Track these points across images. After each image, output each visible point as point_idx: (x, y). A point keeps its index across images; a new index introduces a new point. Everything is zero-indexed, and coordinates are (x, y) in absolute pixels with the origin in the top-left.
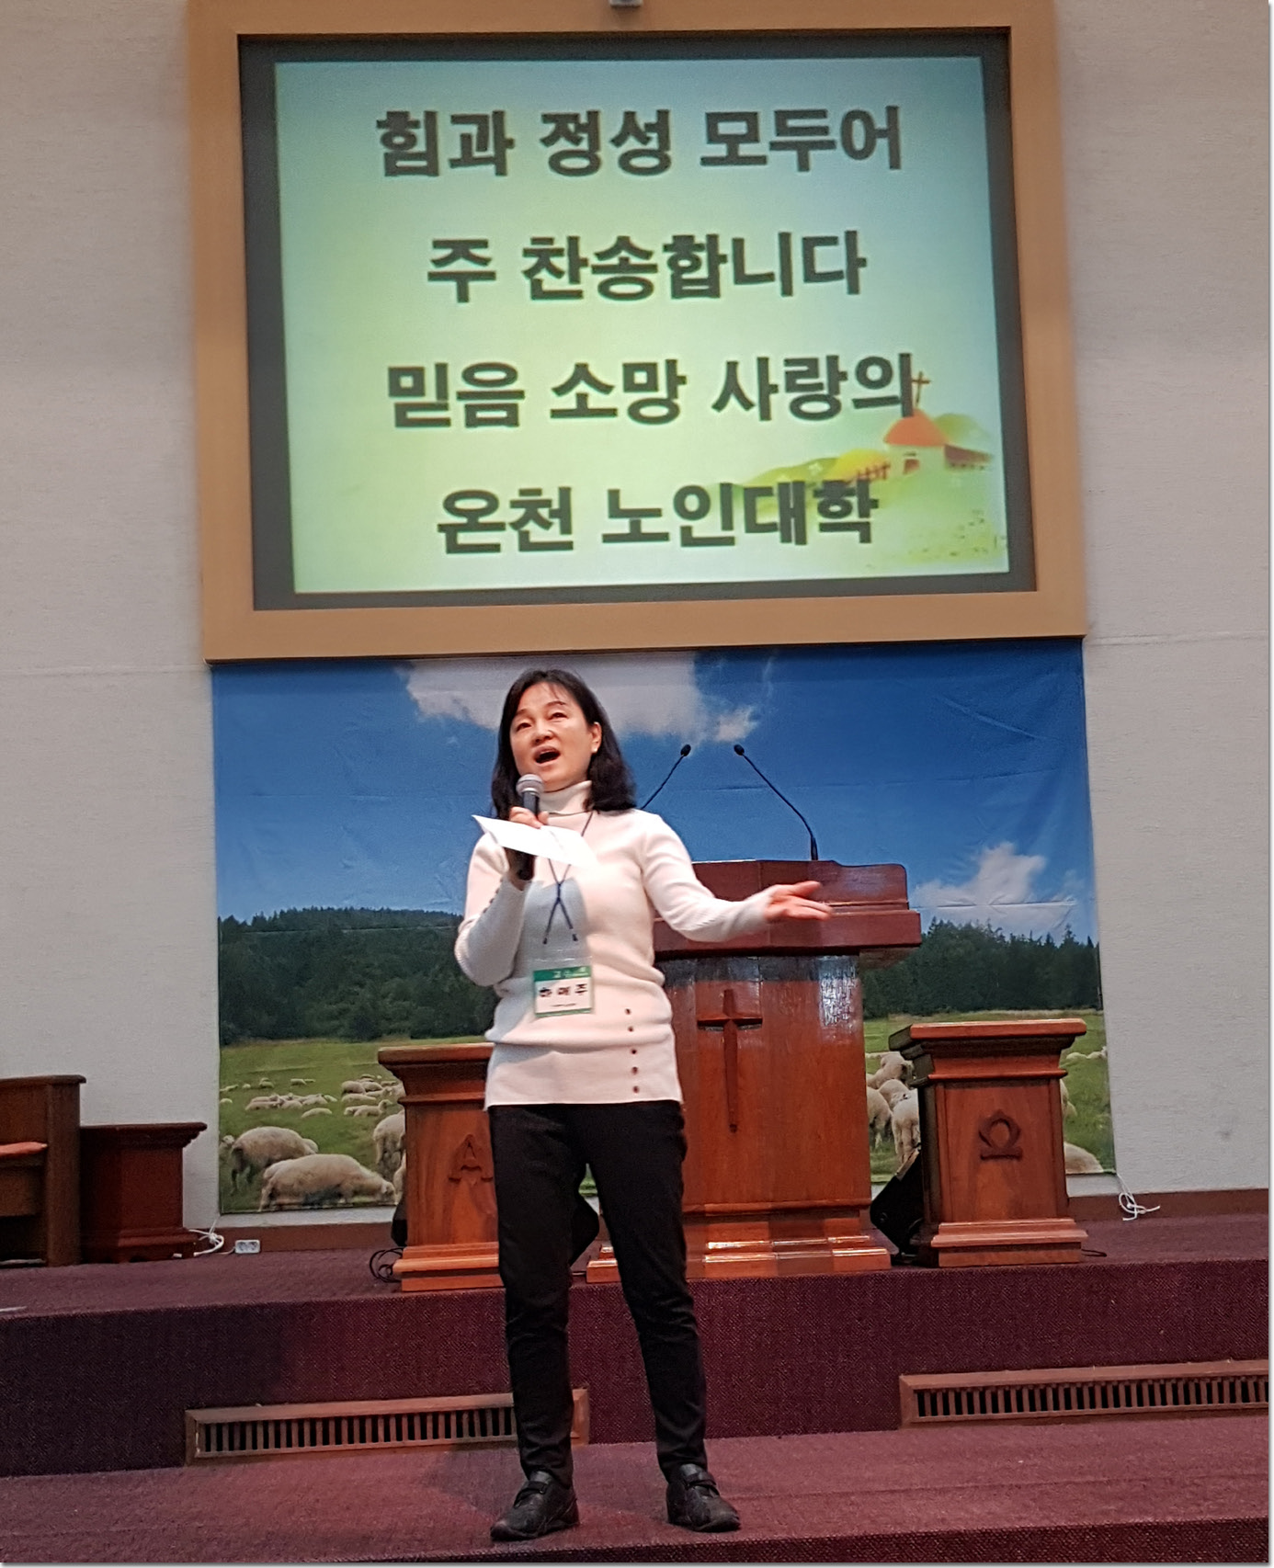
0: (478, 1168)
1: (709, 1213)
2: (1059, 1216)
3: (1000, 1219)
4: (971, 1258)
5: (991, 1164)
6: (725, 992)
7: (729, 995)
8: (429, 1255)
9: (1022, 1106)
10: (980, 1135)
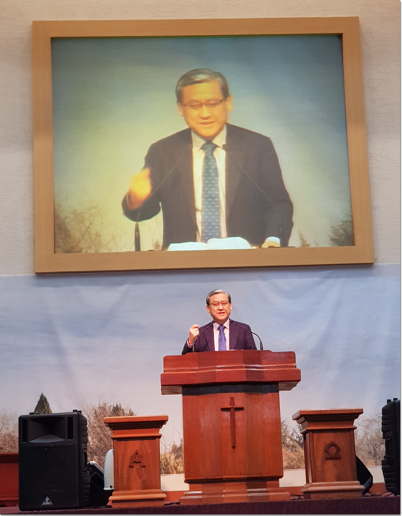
0: (140, 462)
1: (225, 479)
2: (354, 480)
3: (333, 481)
4: (322, 496)
5: (330, 461)
6: (231, 397)
7: (232, 399)
8: (122, 495)
9: (340, 440)
10: (325, 450)
